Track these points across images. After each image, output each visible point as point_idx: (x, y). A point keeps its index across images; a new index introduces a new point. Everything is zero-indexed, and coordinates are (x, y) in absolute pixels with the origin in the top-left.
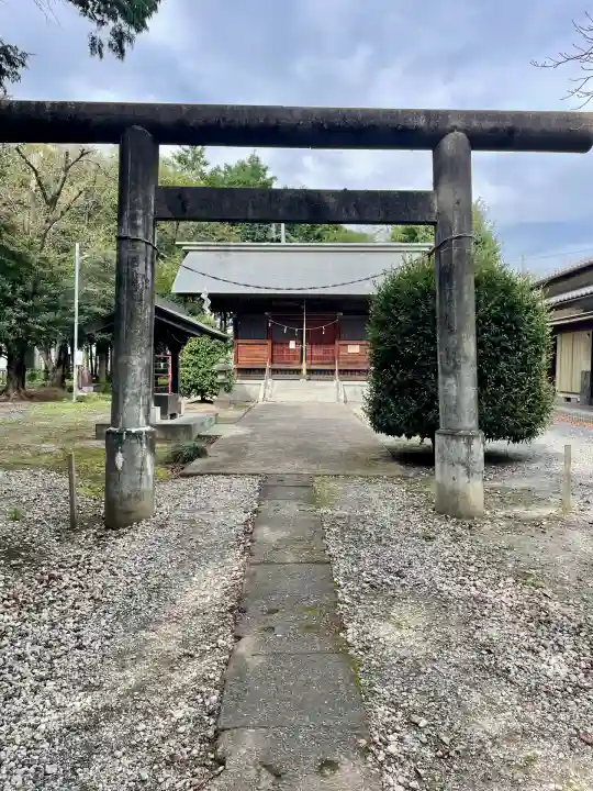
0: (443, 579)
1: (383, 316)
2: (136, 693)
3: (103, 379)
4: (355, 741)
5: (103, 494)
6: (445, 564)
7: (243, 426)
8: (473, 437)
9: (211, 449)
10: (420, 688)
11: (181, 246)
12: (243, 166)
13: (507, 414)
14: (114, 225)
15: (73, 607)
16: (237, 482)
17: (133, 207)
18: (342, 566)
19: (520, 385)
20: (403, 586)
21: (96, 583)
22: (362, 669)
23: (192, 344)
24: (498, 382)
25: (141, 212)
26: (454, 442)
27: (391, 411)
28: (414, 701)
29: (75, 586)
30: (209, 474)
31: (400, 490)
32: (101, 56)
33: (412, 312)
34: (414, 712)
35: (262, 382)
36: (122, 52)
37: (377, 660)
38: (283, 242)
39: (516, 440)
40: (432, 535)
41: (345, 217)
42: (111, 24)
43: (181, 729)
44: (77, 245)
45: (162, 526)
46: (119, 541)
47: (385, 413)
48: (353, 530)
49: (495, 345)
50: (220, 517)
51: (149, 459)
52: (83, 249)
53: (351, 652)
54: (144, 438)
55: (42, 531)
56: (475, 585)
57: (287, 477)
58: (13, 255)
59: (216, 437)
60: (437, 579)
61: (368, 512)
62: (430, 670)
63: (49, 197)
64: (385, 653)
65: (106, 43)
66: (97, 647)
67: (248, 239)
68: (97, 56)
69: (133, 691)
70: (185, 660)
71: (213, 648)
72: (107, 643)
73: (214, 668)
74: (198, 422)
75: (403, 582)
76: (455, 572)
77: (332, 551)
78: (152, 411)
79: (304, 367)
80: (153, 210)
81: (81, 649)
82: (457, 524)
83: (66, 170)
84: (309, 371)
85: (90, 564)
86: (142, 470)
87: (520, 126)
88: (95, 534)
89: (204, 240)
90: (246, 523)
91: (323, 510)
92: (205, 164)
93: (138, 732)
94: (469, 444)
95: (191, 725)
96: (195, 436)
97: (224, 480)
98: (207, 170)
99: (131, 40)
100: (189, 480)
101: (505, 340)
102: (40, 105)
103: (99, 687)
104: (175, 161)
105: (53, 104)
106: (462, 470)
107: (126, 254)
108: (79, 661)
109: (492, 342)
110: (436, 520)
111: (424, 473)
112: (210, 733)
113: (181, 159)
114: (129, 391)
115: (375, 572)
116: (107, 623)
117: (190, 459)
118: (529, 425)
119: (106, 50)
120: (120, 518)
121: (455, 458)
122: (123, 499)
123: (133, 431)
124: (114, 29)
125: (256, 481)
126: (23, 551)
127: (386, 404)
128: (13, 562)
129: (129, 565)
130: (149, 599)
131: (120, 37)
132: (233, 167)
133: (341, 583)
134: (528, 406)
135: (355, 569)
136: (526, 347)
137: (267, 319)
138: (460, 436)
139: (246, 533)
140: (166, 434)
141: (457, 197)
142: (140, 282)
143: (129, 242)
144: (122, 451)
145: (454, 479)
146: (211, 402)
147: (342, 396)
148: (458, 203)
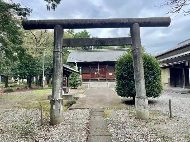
0: (142, 139)
1: (119, 67)
3: (50, 83)
5: (50, 115)
6: (142, 134)
7: (84, 94)
8: (145, 98)
9: (77, 102)
11: (69, 51)
12: (83, 32)
13: (152, 91)
14: (53, 47)
16: (83, 110)
17: (57, 44)
18: (114, 136)
19: (155, 83)
23: (71, 75)
24: (149, 83)
25: (59, 45)
26: (140, 100)
27: (122, 91)
30: (77, 109)
32: (50, 10)
33: (126, 66)
35: (89, 83)
36: (55, 9)
38: (93, 49)
39: (155, 97)
40: (137, 125)
41: (109, 44)
42: (52, 2)
44: (44, 52)
45: (65, 125)
46: (54, 129)
47: (121, 91)
48: (115, 125)
49: (148, 73)
50: (80, 121)
51: (62, 106)
52: (45, 53)
54: (60, 101)
55: (34, 126)
57: (97, 109)
58: (29, 56)
59: (78, 98)
61: (119, 119)
63: (38, 41)
67: (84, 49)
68: (49, 10)
74: (74, 94)
76: (144, 137)
77: (111, 131)
78: (62, 92)
79: (99, 79)
80: (62, 44)
82: (143, 122)
83: (42, 35)
84: (100, 80)
85: (46, 137)
86: (60, 109)
87: (151, 21)
88: (48, 127)
89: (74, 49)
90: (87, 123)
91: (107, 119)
92: (74, 32)
94: (144, 100)
96: (73, 98)
97: (81, 110)
98: (74, 34)
99: (56, 6)
100: (71, 110)
101: (150, 72)
102: (35, 21)
104: (67, 32)
105: (38, 20)
106: (143, 107)
107: (56, 55)
109: (147, 73)
110: (137, 121)
111: (132, 107)
113: (68, 31)
114: (56, 89)
115: (123, 138)
117: (72, 104)
118: (158, 93)
119: (51, 8)
120: (54, 122)
121: (141, 104)
122: (55, 117)
123: (58, 99)
124: (52, 4)
125: (89, 110)
126: (29, 133)
127: (121, 89)
128: (26, 136)
129: (57, 137)
131: (54, 5)
132: (80, 32)
134: (157, 89)
135: (117, 137)
136: (155, 74)
137: (90, 67)
138: (142, 98)
139: (87, 126)
140: (65, 97)
141: (137, 38)
142: (59, 62)
143: (56, 52)
144: (54, 105)
145: (141, 109)
146: (76, 88)
147: (108, 86)
148: (137, 40)
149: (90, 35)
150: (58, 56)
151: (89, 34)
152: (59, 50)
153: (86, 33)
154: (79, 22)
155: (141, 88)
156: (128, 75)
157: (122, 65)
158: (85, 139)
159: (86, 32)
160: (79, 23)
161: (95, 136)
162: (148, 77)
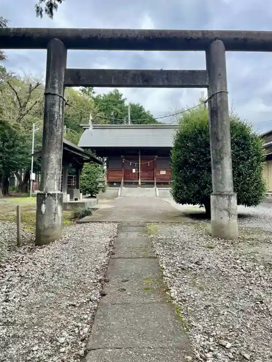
2: (36, 327)
4: (184, 357)
6: (222, 259)
7: (110, 205)
8: (232, 195)
9: (93, 212)
10: (222, 324)
11: (82, 127)
12: (111, 95)
15: (8, 280)
16: (106, 226)
17: (53, 78)
18: (165, 259)
19: (250, 176)
20: (200, 269)
21: (24, 269)
22: (182, 312)
25: (57, 81)
26: (221, 198)
28: (219, 332)
29: (12, 271)
30: (92, 222)
31: (191, 228)
32: (42, 16)
33: (194, 141)
34: (220, 338)
35: (120, 188)
36: (52, 14)
37: (191, 307)
38: (129, 125)
40: (212, 246)
43: (62, 350)
45: (65, 243)
46: (41, 250)
47: (182, 192)
48: (169, 244)
50: (97, 239)
51: (59, 208)
53: (174, 302)
54: (57, 197)
56: (242, 269)
57: (132, 223)
59: (97, 209)
60: (219, 266)
61: (175, 237)
62: (226, 313)
63: (22, 105)
64: (196, 303)
65: (44, 9)
66: (17, 301)
68: (40, 16)
69: (34, 326)
70: (70, 308)
71: (88, 301)
72: (24, 298)
73: (88, 312)
74: (89, 202)
75: (200, 267)
76: (229, 262)
77: (158, 252)
79: (140, 181)
80: (63, 80)
81: (7, 302)
82: (225, 242)
83: (30, 92)
84: (142, 183)
85: (23, 260)
86: (55, 214)
88: (29, 247)
90: (111, 242)
91: (152, 236)
92: (94, 93)
93: (33, 351)
94: (229, 199)
95: (69, 347)
97: (100, 224)
98: (95, 96)
99: (56, 7)
100: (82, 225)
103: (13, 323)
106: (226, 213)
107: (50, 101)
108: (4, 308)
109: (235, 154)
110: (213, 240)
112: (82, 352)
113: (83, 91)
114: (49, 172)
115: (183, 262)
116: (26, 288)
117: (83, 216)
120: (43, 239)
121: (222, 208)
122: (45, 229)
123: (51, 193)
125: (116, 225)
127: (182, 188)
129: (44, 260)
130: (53, 276)
131: (51, 6)
132: (107, 94)
133: (164, 267)
134: (255, 187)
135: (172, 261)
136: (252, 157)
137: (122, 159)
138: (224, 195)
139: (110, 246)
140: (72, 207)
141: (219, 72)
142: (56, 116)
143: (51, 96)
144: (45, 203)
145: (222, 218)
146: (95, 197)
147: (158, 194)
148: (220, 75)
149: (126, 99)
150: (54, 105)
151: (123, 98)
152: (57, 92)
153: (118, 96)
154: (100, 35)
155: (223, 175)
156: (198, 159)
157: (187, 140)
158: (103, 263)
159: (118, 94)
160: (99, 38)
161: (125, 258)
162: (239, 164)
